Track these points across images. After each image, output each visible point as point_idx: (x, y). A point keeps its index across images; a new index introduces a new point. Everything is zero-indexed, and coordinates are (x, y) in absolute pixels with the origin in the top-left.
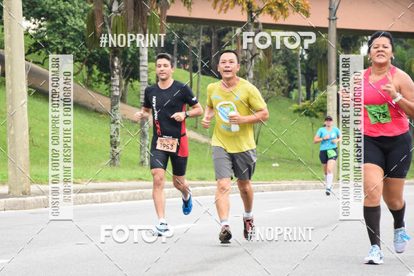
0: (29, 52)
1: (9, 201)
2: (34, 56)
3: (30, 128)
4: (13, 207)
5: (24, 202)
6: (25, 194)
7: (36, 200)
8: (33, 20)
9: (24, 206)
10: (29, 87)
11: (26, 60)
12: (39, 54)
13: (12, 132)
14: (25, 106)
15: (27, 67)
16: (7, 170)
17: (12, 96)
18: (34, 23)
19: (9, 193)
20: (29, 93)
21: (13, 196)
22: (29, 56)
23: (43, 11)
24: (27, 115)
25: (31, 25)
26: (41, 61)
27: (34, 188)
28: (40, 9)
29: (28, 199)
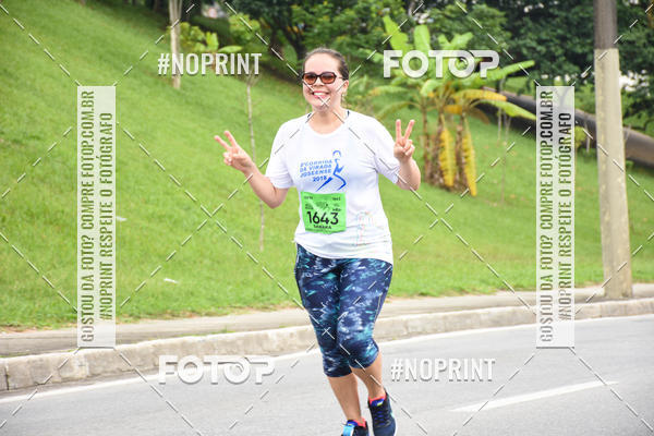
0: (626, 115)
1: (606, 306)
2: (633, 120)
3: (629, 212)
4: (612, 313)
5: (626, 306)
6: (626, 296)
7: (642, 304)
8: (631, 74)
9: (626, 312)
10: (627, 159)
11: (624, 125)
12: (639, 117)
13: (607, 218)
14: (624, 185)
15: (625, 134)
16: (602, 266)
17: (606, 174)
18: (633, 78)
19: (606, 295)
20: (627, 166)
21: (611, 299)
22: (627, 120)
23: (644, 62)
24: (625, 196)
25: (630, 81)
26: (642, 125)
27: (638, 288)
28: (640, 60)
29: (632, 302)
